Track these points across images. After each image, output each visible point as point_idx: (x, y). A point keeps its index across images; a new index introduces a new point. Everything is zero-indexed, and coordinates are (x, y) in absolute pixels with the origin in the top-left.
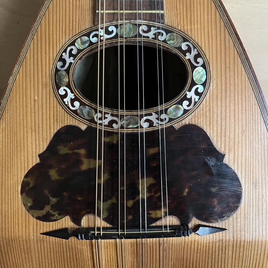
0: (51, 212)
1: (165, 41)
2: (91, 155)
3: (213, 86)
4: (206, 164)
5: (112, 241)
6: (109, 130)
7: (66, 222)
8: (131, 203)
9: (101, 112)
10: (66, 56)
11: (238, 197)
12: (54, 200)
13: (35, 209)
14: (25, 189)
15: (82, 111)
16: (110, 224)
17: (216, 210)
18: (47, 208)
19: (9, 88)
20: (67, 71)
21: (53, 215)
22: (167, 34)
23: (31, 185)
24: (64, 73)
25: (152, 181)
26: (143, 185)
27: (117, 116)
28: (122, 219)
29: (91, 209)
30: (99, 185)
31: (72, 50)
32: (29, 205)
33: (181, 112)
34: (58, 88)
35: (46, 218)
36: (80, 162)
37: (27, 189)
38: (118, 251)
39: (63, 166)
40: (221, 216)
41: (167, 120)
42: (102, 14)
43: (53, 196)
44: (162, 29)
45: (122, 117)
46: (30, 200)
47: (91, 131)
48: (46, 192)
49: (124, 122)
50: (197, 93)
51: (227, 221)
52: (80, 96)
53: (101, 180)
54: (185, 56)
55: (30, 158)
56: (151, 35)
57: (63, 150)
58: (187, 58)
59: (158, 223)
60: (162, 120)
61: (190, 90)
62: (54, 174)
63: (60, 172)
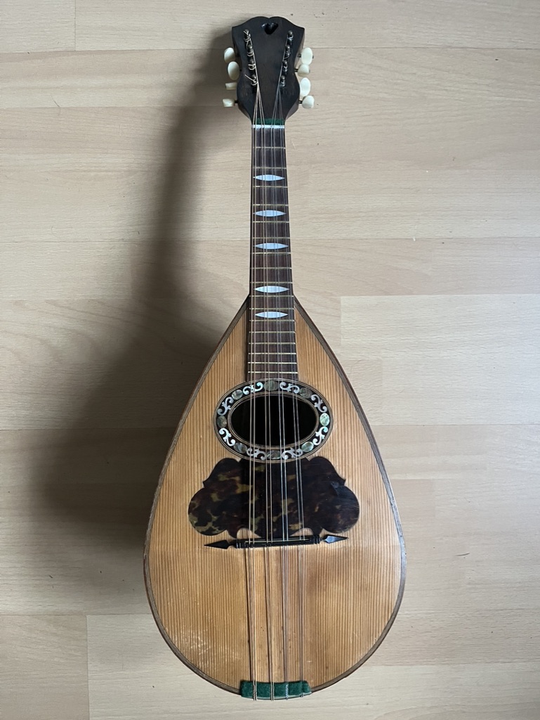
0: (213, 527)
1: (298, 394)
2: (245, 481)
3: (335, 427)
4: (331, 487)
5: (261, 549)
6: (258, 461)
7: (225, 535)
8: (275, 518)
9: (252, 448)
10: (225, 405)
11: (356, 513)
12: (215, 518)
13: (200, 526)
14: (192, 509)
15: (237, 447)
16: (259, 535)
17: (340, 523)
18: (210, 524)
19: (179, 429)
20: (226, 416)
21: (215, 530)
22: (300, 389)
23: (196, 507)
24: (223, 418)
25: (291, 501)
26: (285, 503)
27: (264, 450)
28: (269, 531)
29: (244, 524)
30: (252, 505)
31: (229, 400)
32: (195, 522)
33: (312, 447)
34: (219, 429)
35: (209, 533)
36: (236, 487)
37: (193, 509)
38: (266, 556)
39: (223, 491)
40: (344, 528)
41: (302, 453)
42: (253, 374)
43: (215, 515)
44: (297, 385)
45: (268, 451)
46: (196, 518)
47: (245, 463)
48: (209, 511)
49: (270, 455)
50: (323, 433)
51: (348, 532)
52: (235, 435)
53: (252, 501)
55: (196, 484)
56: (288, 389)
57: (222, 478)
58: (315, 406)
59: (296, 534)
60: (298, 454)
61: (318, 431)
62: (215, 497)
63: (220, 495)
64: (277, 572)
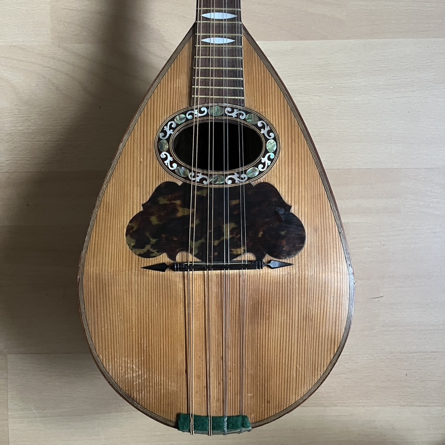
0: (151, 250)
1: (245, 120)
2: (186, 205)
3: (282, 154)
4: (276, 213)
5: (201, 272)
6: (200, 185)
7: (164, 258)
8: (217, 242)
9: (194, 172)
10: (167, 129)
11: (302, 240)
12: (153, 241)
13: (137, 248)
14: (130, 232)
15: (179, 171)
16: (199, 259)
17: (284, 249)
18: (148, 247)
19: (119, 152)
20: (168, 140)
21: (153, 253)
22: (246, 115)
23: (135, 229)
24: (165, 141)
25: (233, 225)
26: (227, 228)
27: (207, 175)
28: (210, 255)
29: (185, 248)
30: (192, 228)
31: (172, 124)
32: (133, 244)
33: (257, 173)
34: (160, 153)
35: (147, 255)
36: (177, 211)
37: (131, 231)
38: (206, 281)
39: (162, 214)
40: (289, 254)
41: (246, 179)
42: (197, 98)
43: (153, 238)
44: (243, 111)
45: (211, 175)
46: (134, 241)
47: (186, 187)
48: (147, 234)
49: (213, 180)
50: (269, 159)
51: (294, 258)
52: (177, 159)
53: (193, 224)
54: (261, 131)
55: (135, 207)
56: (234, 115)
57: (163, 201)
58: (262, 132)
59: (239, 258)
60: (242, 179)
61: (264, 157)
62: (154, 220)
63: (159, 218)
64: (217, 298)
